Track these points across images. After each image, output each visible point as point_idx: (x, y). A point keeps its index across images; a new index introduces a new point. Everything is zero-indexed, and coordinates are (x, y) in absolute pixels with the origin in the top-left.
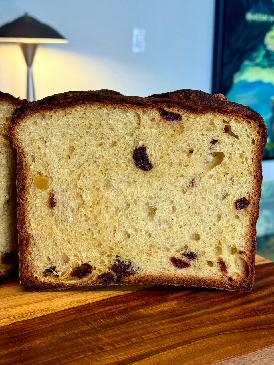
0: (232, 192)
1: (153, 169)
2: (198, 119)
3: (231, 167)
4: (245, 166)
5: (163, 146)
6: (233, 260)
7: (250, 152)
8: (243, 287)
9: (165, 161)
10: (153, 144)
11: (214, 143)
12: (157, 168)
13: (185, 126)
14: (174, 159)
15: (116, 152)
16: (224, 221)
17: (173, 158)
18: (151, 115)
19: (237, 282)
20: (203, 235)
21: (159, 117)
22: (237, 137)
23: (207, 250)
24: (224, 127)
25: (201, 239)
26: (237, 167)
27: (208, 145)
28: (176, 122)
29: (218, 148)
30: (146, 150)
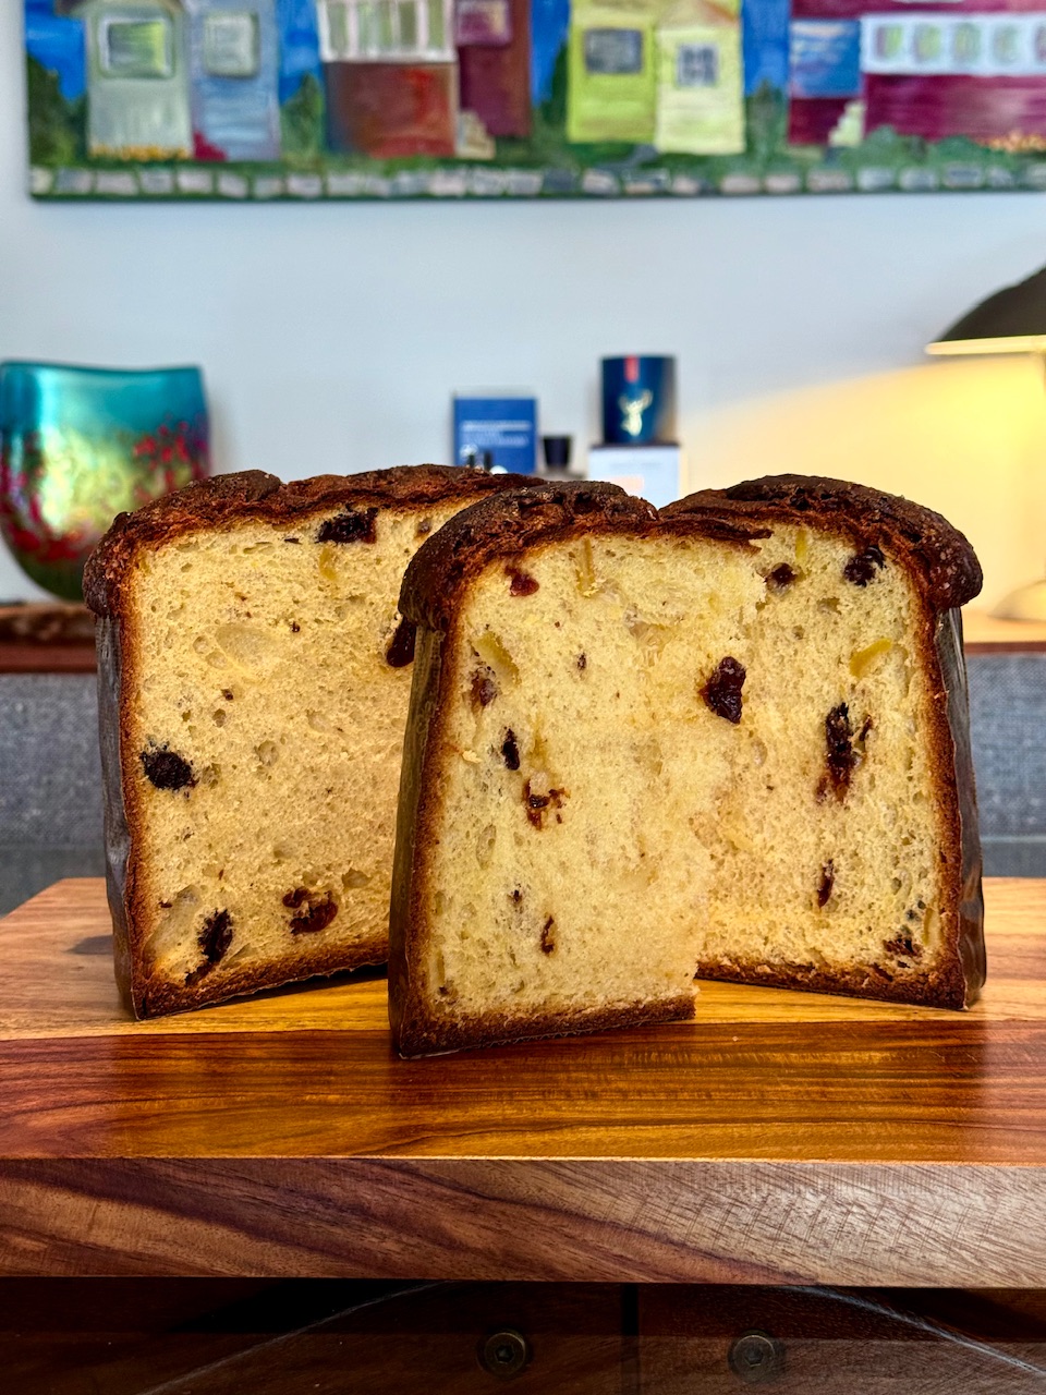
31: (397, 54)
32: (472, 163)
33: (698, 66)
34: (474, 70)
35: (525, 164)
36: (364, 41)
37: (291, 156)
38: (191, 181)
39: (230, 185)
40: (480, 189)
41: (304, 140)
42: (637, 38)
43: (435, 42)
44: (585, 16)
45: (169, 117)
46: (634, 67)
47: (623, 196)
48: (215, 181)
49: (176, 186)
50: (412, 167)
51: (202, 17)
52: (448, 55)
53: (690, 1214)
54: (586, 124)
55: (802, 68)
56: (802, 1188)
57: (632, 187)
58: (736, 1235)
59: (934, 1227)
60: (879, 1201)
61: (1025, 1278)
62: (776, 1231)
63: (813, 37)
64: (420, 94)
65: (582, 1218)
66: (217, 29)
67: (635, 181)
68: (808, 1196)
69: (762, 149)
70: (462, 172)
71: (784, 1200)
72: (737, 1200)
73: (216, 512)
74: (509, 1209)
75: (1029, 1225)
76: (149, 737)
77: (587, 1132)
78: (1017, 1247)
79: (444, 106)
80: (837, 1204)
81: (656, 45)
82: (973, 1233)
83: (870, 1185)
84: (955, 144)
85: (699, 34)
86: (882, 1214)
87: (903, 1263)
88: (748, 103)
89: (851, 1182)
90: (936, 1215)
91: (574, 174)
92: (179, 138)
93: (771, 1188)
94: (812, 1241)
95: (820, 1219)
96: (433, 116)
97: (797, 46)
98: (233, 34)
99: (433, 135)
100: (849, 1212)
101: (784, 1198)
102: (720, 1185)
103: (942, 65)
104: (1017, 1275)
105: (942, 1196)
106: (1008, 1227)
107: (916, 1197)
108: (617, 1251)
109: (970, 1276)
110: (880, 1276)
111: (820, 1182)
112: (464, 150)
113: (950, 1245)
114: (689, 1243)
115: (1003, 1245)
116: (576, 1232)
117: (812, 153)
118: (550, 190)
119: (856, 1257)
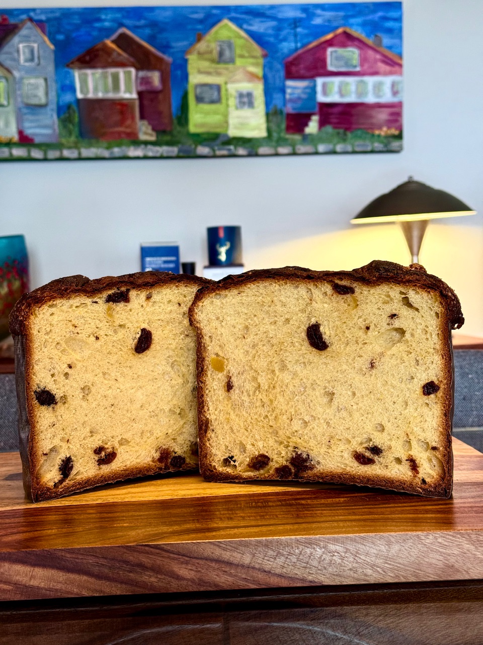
0: (418, 375)
1: (328, 349)
2: (372, 291)
3: (414, 345)
4: (431, 343)
5: (337, 323)
6: (425, 458)
7: (434, 327)
8: (439, 492)
9: (340, 340)
10: (326, 320)
11: (392, 318)
12: (332, 347)
13: (359, 300)
14: (350, 337)
15: (289, 331)
16: (411, 409)
17: (348, 335)
18: (322, 289)
19: (430, 486)
20: (388, 426)
21: (332, 290)
22: (417, 310)
23: (393, 443)
24: (401, 299)
25: (386, 431)
26: (421, 344)
27: (385, 319)
28: (348, 296)
29: (397, 323)
30: (319, 328)
31: (111, 95)
32: (146, 143)
33: (246, 100)
34: (146, 102)
35: (170, 144)
36: (96, 90)
37: (64, 141)
38: (17, 152)
39: (36, 154)
40: (150, 154)
41: (70, 133)
42: (218, 88)
43: (128, 90)
44: (195, 79)
45: (7, 124)
46: (218, 101)
47: (215, 156)
48: (29, 152)
49: (11, 154)
50: (119, 145)
51: (22, 79)
52: (135, 96)
53: (272, 560)
54: (196, 126)
55: (291, 100)
56: (315, 546)
57: (218, 153)
58: (291, 567)
59: (366, 560)
60: (345, 550)
61: (402, 578)
62: (305, 565)
63: (296, 87)
64: (122, 113)
65: (229, 564)
66: (29, 84)
67: (219, 149)
68: (318, 550)
69: (275, 135)
70: (143, 146)
71: (308, 552)
72: (290, 553)
73: (64, 292)
74: (201, 562)
75: (403, 556)
76: (37, 385)
77: (230, 531)
78: (399, 565)
79: (133, 118)
80: (329, 552)
81: (227, 90)
82: (381, 561)
83: (341, 544)
84: (359, 132)
85: (245, 86)
86: (346, 555)
87: (355, 574)
88: (268, 115)
89: (334, 543)
90: (367, 554)
91: (193, 146)
92: (12, 133)
93: (303, 547)
94: (320, 567)
95: (323, 559)
96: (129, 122)
97: (289, 91)
98: (36, 87)
99: (128, 130)
100: (334, 555)
101: (308, 551)
102: (283, 547)
103: (352, 99)
104: (399, 577)
105: (369, 547)
106: (394, 558)
107: (359, 548)
108: (244, 576)
109: (381, 578)
110: (346, 580)
111: (322, 544)
112: (143, 137)
113: (373, 566)
114: (272, 571)
115: (393, 565)
116: (227, 569)
117: (297, 137)
118: (181, 154)
119: (337, 573)
